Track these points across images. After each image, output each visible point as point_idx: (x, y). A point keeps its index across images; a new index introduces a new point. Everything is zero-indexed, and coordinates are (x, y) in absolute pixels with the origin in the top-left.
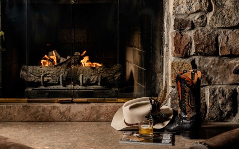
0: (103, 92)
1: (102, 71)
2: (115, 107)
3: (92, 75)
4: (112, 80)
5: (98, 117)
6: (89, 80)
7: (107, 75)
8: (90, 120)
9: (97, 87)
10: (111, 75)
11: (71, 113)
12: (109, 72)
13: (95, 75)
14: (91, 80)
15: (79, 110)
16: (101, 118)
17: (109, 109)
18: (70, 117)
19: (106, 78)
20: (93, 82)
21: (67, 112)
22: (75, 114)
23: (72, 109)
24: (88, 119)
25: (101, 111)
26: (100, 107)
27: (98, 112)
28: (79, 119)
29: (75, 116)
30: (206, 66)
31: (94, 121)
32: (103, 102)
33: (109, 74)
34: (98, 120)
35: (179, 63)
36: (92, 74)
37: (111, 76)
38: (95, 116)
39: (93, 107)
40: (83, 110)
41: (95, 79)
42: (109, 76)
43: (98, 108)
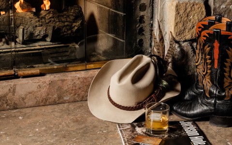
0: (57, 52)
1: (53, 19)
2: (86, 79)
3: (36, 26)
4: (69, 32)
5: (60, 97)
6: (32, 34)
7: (61, 24)
8: (47, 103)
9: (45, 43)
10: (66, 24)
11: (17, 96)
12: (63, 20)
13: (42, 26)
14: (36, 34)
15: (31, 90)
16: (65, 98)
17: (78, 82)
18: (16, 102)
19: (59, 29)
20: (38, 37)
21: (10, 94)
22: (23, 96)
23: (18, 89)
24: (45, 102)
25: (65, 88)
26: (63, 81)
27: (60, 88)
28: (31, 103)
29: (23, 99)
30: (223, 6)
31: (55, 103)
32: (64, 70)
33: (64, 22)
34: (61, 101)
35: (186, 4)
36: (37, 24)
37: (68, 25)
38: (55, 96)
39: (51, 83)
40: (36, 89)
41: (42, 33)
42: (65, 26)
43: (60, 83)
